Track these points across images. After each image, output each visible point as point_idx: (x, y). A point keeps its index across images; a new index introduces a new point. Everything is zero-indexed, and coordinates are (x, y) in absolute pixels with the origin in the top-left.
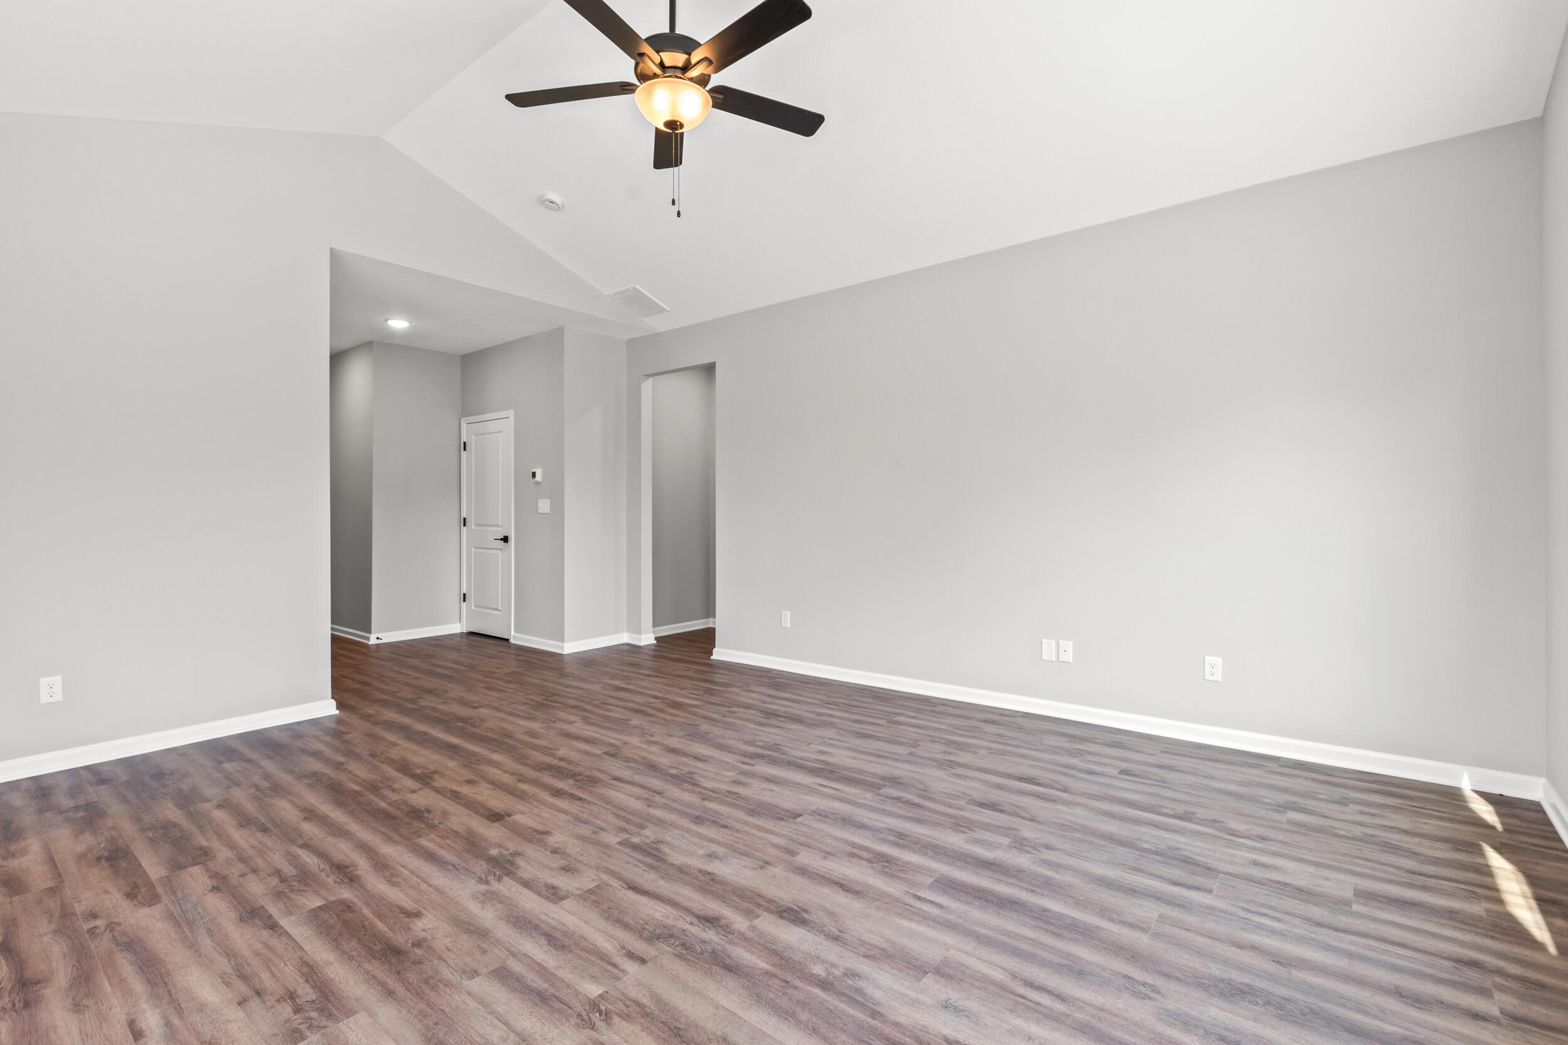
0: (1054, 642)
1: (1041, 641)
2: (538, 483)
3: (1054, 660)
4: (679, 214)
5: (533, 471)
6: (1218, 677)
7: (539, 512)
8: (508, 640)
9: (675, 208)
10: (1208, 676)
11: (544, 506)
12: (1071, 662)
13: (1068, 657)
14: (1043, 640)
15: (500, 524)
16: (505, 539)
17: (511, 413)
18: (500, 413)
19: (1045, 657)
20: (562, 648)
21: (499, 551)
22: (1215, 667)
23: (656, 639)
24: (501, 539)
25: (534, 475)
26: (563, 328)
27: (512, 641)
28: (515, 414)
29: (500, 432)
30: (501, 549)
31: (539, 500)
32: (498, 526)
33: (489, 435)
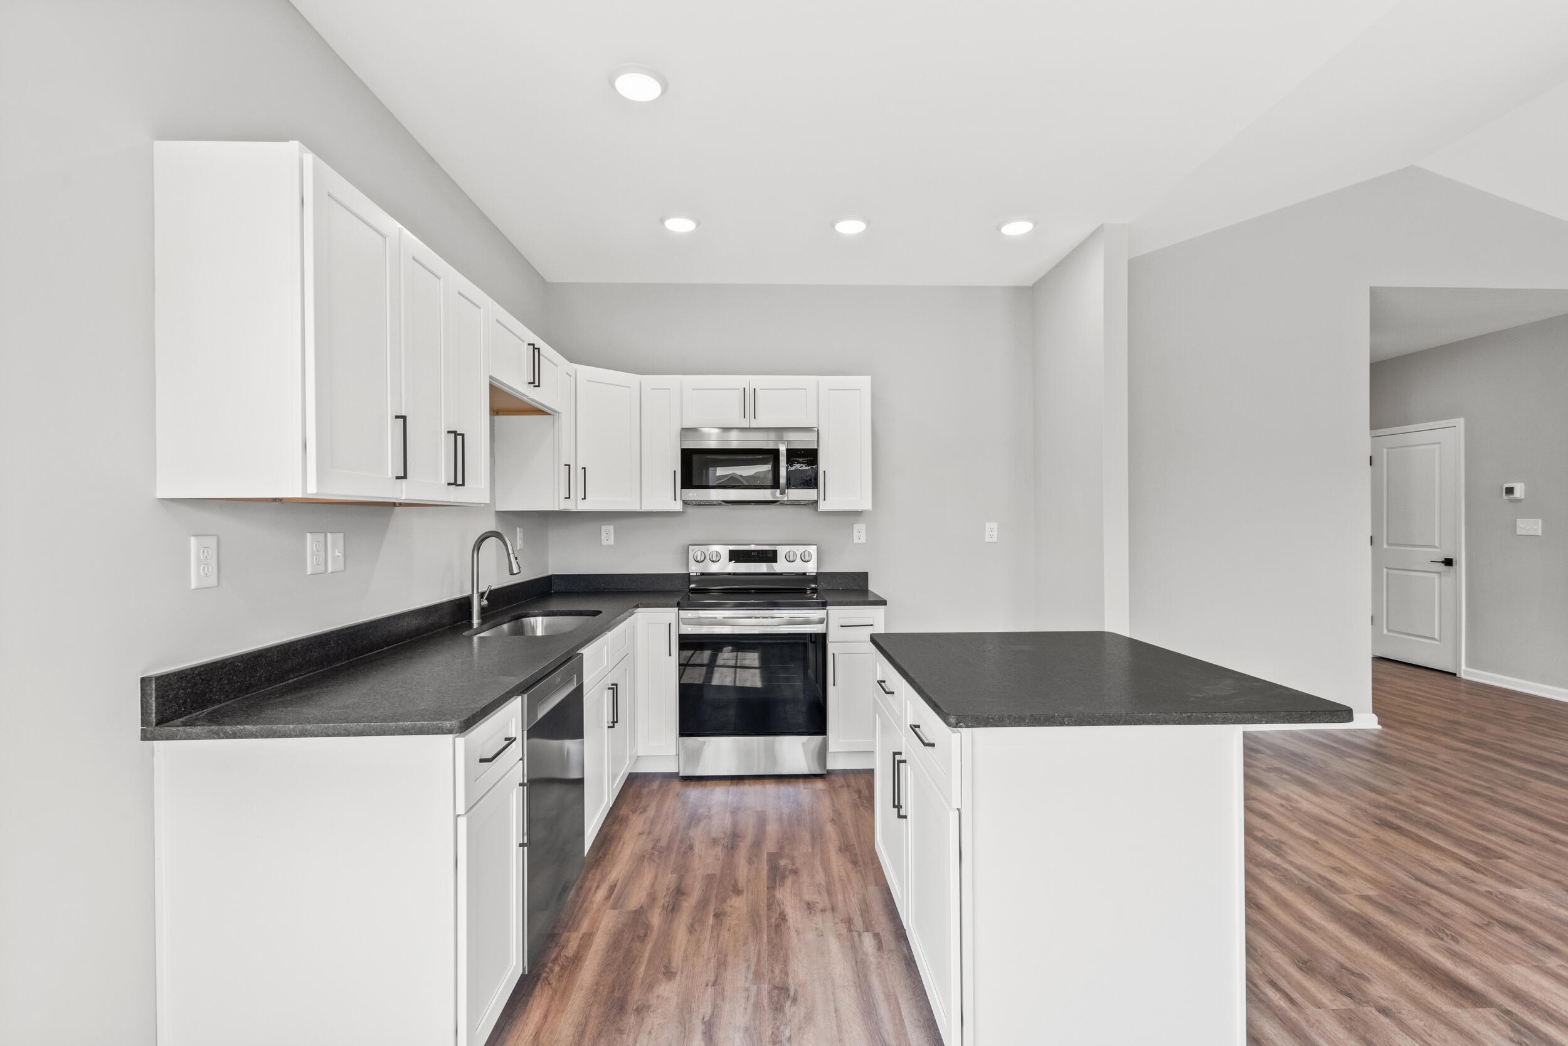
2: (1517, 500)
5: (1509, 485)
7: (1519, 532)
11: (1529, 525)
15: (1436, 544)
16: (1448, 562)
17: (1460, 422)
18: (1451, 420)
21: (1436, 576)
24: (1442, 562)
25: (1510, 491)
27: (1462, 676)
28: (1465, 422)
29: (1439, 443)
30: (1439, 573)
31: (1518, 520)
32: (1435, 547)
33: (1418, 448)
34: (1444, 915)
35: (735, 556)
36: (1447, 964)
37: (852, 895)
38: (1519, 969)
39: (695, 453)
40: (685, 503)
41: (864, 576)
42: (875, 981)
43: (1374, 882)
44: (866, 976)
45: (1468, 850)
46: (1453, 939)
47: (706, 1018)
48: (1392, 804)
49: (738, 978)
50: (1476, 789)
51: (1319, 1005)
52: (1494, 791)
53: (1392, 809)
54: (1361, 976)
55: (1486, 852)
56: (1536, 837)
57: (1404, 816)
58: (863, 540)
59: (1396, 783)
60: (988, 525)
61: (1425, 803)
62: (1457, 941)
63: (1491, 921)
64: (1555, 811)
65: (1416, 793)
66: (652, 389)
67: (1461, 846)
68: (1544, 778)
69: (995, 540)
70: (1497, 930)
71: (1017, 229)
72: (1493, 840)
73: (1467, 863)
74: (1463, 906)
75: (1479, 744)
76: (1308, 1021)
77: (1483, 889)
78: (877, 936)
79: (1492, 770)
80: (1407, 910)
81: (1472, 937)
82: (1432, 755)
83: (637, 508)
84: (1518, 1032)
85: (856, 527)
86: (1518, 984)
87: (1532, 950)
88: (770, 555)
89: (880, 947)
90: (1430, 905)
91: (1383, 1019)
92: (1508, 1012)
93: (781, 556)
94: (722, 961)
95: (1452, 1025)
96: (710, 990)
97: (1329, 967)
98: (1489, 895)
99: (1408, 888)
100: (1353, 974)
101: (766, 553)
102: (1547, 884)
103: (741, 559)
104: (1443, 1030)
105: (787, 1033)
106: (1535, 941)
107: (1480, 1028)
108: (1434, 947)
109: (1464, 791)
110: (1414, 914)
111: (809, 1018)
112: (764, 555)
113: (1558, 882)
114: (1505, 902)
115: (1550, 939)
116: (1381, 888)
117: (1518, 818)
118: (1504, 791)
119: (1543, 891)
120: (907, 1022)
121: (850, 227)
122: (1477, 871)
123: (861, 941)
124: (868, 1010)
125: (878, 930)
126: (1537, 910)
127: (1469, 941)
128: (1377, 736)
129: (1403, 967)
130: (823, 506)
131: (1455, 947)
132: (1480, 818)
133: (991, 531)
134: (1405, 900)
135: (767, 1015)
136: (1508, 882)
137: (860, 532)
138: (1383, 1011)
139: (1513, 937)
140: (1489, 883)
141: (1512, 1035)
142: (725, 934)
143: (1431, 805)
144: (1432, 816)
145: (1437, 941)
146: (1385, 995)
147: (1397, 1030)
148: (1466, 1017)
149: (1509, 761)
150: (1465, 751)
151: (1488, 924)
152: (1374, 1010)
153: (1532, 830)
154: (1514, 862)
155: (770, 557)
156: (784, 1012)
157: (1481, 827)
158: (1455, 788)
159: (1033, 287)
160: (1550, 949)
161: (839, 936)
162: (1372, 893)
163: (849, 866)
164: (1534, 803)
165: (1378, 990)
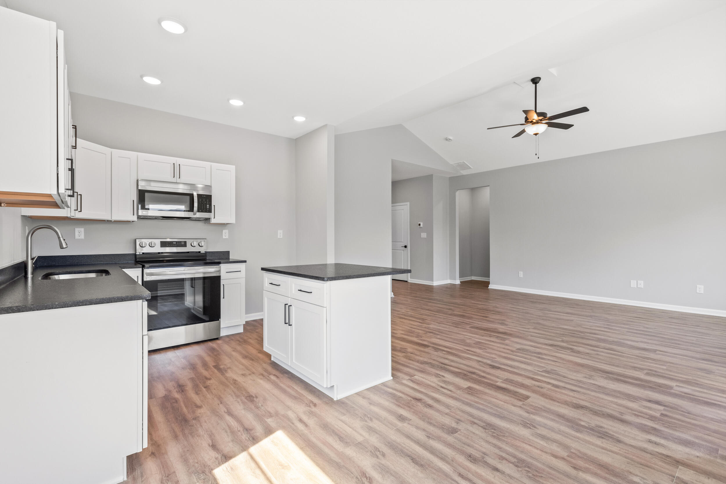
0: (635, 281)
1: (630, 281)
2: (421, 228)
3: (636, 287)
4: (538, 158)
5: (419, 223)
6: (702, 292)
7: (421, 237)
8: (407, 281)
9: (537, 156)
10: (698, 292)
11: (424, 235)
12: (643, 287)
13: (642, 286)
14: (631, 281)
15: (403, 241)
16: (406, 247)
17: (408, 203)
18: (403, 203)
19: (632, 286)
20: (433, 283)
21: (403, 251)
22: (701, 289)
23: (460, 282)
24: (404, 247)
25: (420, 225)
26: (432, 175)
27: (409, 281)
28: (410, 204)
29: (403, 210)
30: (403, 250)
31: (421, 233)
32: (402, 242)
33: (398, 211)
34: (418, 333)
35: (164, 244)
36: (421, 342)
37: (258, 368)
38: (434, 339)
39: (146, 192)
40: (139, 217)
41: (228, 253)
42: (282, 385)
43: (402, 330)
44: (278, 385)
45: (419, 320)
46: (421, 337)
47: (226, 411)
48: (401, 313)
49: (230, 400)
50: (418, 307)
51: (399, 356)
52: (422, 307)
53: (402, 314)
54: (405, 349)
55: (423, 319)
56: (431, 314)
57: (405, 315)
58: (227, 237)
59: (401, 309)
60: (279, 231)
61: (408, 312)
62: (422, 337)
63: (427, 332)
64: (434, 309)
65: (406, 310)
66: (119, 157)
67: (418, 319)
68: (430, 302)
69: (281, 237)
70: (428, 334)
71: (300, 119)
72: (424, 317)
73: (420, 322)
74: (421, 331)
75: (416, 297)
76: (398, 359)
77: (424, 327)
78: (274, 375)
79: (420, 302)
80: (411, 334)
81: (424, 336)
82: (407, 301)
83: (109, 218)
84: (435, 349)
85: (224, 231)
86: (434, 342)
87: (435, 335)
88: (183, 243)
89: (278, 377)
90: (415, 332)
91: (412, 355)
92: (433, 347)
93: (188, 244)
94: (219, 397)
95: (424, 352)
96: (221, 405)
97: (398, 349)
98: (425, 328)
99: (409, 330)
100: (404, 348)
101: (181, 243)
102: (435, 323)
103: (167, 245)
104: (423, 353)
105: (260, 405)
106: (435, 334)
107: (429, 351)
108: (418, 340)
109: (416, 308)
110: (412, 335)
111: (265, 399)
112: (180, 244)
113: (437, 322)
114: (428, 328)
115: (437, 333)
116: (404, 331)
117: (427, 311)
118: (424, 306)
119: (435, 325)
120: (299, 390)
121: (236, 103)
122: (422, 323)
123: (270, 378)
124: (284, 391)
125: (274, 373)
126: (434, 328)
127: (424, 337)
128: (394, 298)
129: (413, 345)
130: (213, 221)
131: (422, 338)
132: (420, 313)
133: (280, 234)
134: (410, 333)
135: (249, 404)
136: (428, 324)
137: (226, 233)
138: (412, 353)
139: (431, 334)
140: (425, 325)
141: (435, 350)
142: (214, 391)
143: (410, 312)
144: (411, 314)
145: (418, 338)
146: (411, 351)
147: (415, 356)
148: (426, 350)
149: (423, 300)
150: (414, 299)
151: (426, 333)
152: (410, 354)
153: (430, 313)
154: (428, 320)
155: (183, 245)
156: (255, 401)
157: (421, 315)
158: (414, 307)
159: (296, 140)
160: (438, 334)
161: (261, 379)
162: (403, 332)
163: (251, 361)
164: (429, 308)
165: (409, 350)
